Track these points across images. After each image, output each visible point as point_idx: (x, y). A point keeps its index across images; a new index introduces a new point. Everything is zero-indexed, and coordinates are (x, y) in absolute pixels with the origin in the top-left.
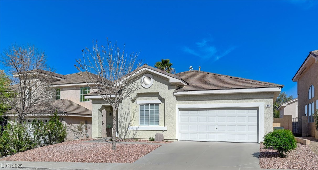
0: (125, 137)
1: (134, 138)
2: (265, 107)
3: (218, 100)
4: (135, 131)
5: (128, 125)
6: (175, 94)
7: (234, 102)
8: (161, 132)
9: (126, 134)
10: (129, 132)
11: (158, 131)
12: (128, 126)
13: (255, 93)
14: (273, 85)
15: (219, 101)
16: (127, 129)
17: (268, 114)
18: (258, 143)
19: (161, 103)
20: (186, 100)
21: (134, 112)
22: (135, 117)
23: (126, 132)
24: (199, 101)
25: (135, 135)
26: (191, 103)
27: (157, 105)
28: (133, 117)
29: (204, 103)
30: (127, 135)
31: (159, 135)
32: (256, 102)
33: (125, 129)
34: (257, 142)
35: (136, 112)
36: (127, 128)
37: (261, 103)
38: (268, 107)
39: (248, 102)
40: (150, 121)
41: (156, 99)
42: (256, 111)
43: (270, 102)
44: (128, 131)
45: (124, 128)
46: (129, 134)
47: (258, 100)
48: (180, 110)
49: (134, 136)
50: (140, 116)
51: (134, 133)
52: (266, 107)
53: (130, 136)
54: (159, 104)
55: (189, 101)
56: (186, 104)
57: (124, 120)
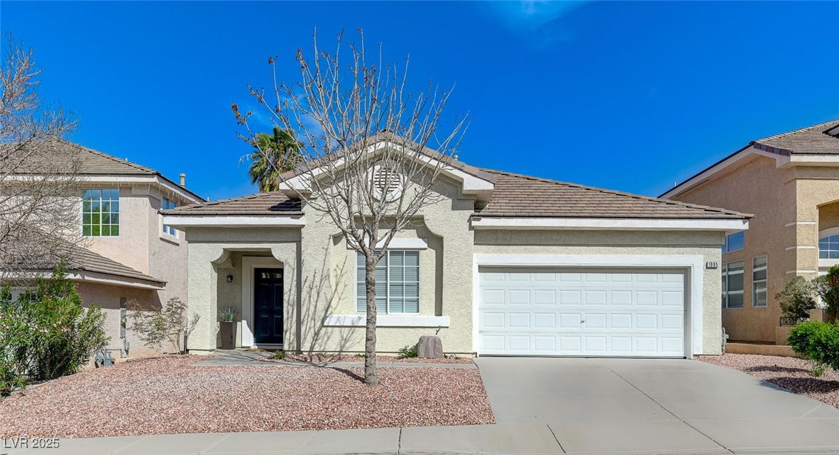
0: (312, 347)
1: (344, 350)
2: (705, 267)
3: (588, 245)
4: (347, 329)
5: (324, 312)
6: (474, 223)
7: (629, 254)
8: (432, 333)
9: (316, 340)
10: (326, 333)
11: (422, 329)
12: (323, 315)
13: (683, 231)
14: (726, 214)
15: (591, 248)
16: (318, 324)
17: (710, 285)
18: (685, 358)
19: (425, 249)
20: (499, 242)
21: (339, 272)
22: (341, 286)
23: (317, 334)
24: (537, 247)
25: (346, 341)
26: (514, 251)
27: (415, 253)
28: (336, 289)
29: (549, 252)
30: (320, 341)
31: (431, 340)
32: (683, 254)
33: (313, 324)
34: (683, 355)
35: (344, 271)
36: (320, 322)
37: (695, 258)
38: (710, 267)
39: (663, 253)
40: (390, 301)
41: (411, 236)
42: (681, 277)
43: (716, 255)
44: (324, 329)
45: (309, 319)
46: (326, 339)
47: (688, 249)
48: (483, 269)
49: (344, 345)
50: (358, 284)
51: (345, 336)
52: (707, 268)
53: (332, 345)
54: (421, 252)
55: (508, 245)
56: (500, 255)
57: (310, 297)
